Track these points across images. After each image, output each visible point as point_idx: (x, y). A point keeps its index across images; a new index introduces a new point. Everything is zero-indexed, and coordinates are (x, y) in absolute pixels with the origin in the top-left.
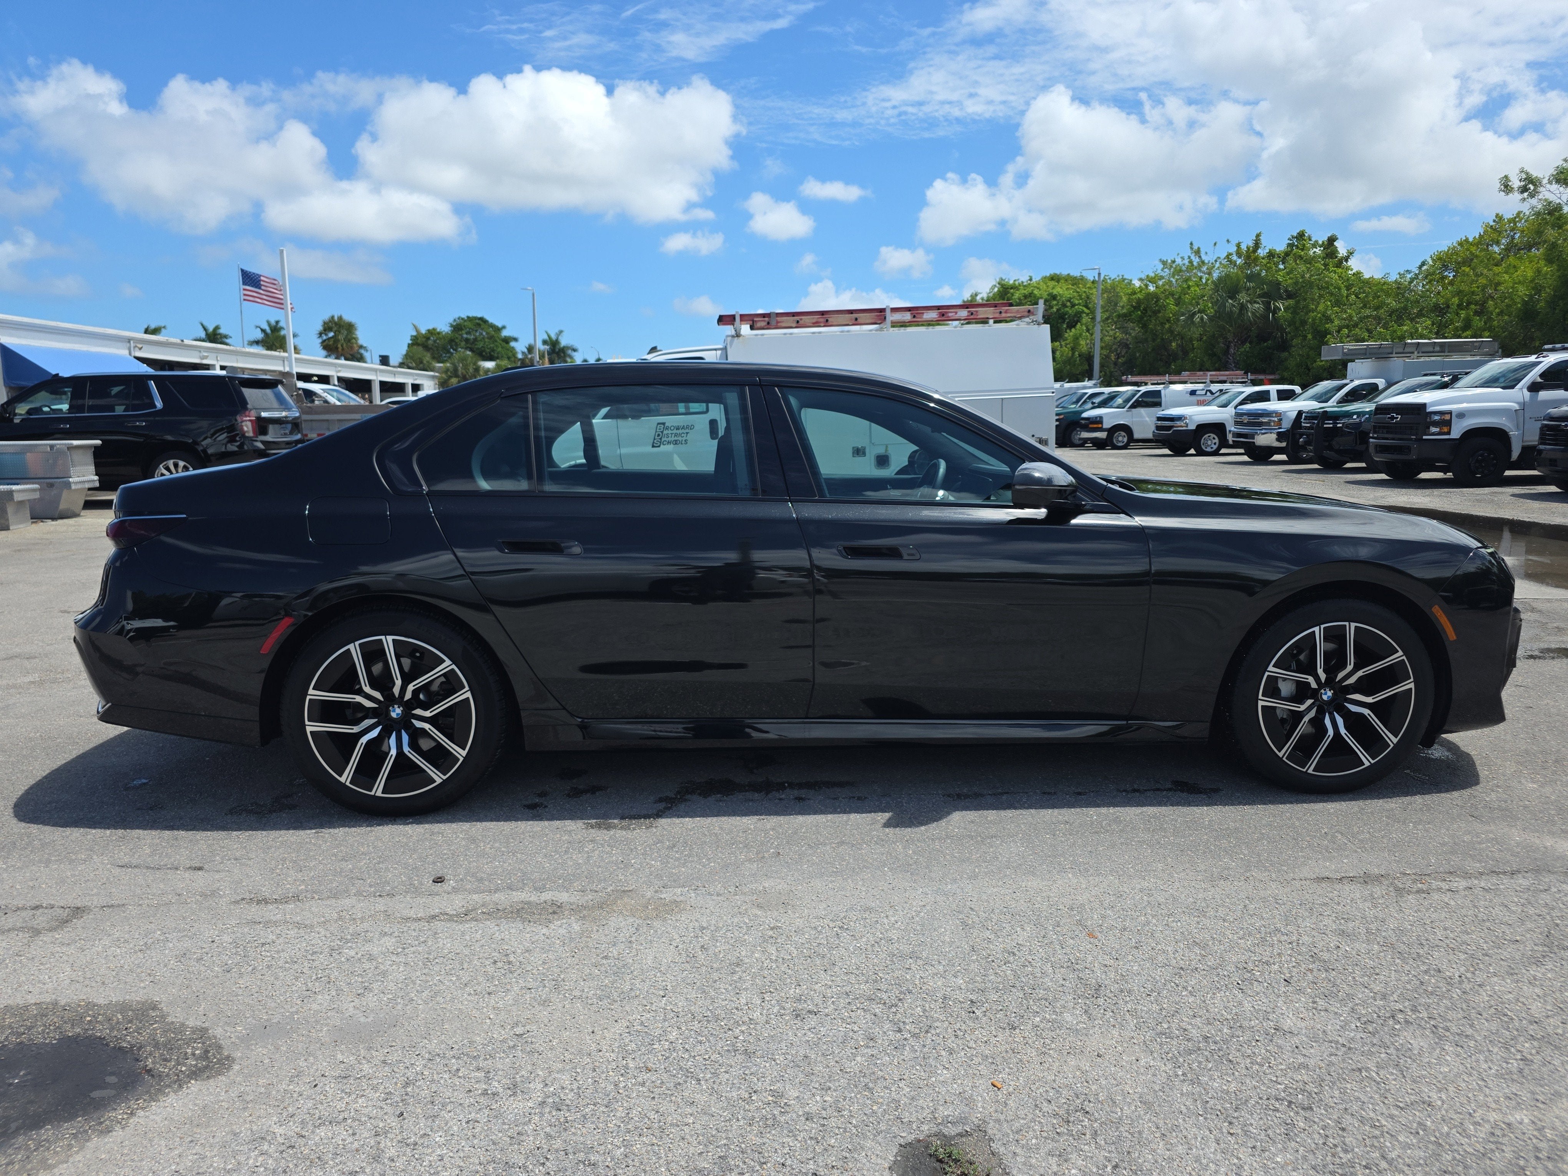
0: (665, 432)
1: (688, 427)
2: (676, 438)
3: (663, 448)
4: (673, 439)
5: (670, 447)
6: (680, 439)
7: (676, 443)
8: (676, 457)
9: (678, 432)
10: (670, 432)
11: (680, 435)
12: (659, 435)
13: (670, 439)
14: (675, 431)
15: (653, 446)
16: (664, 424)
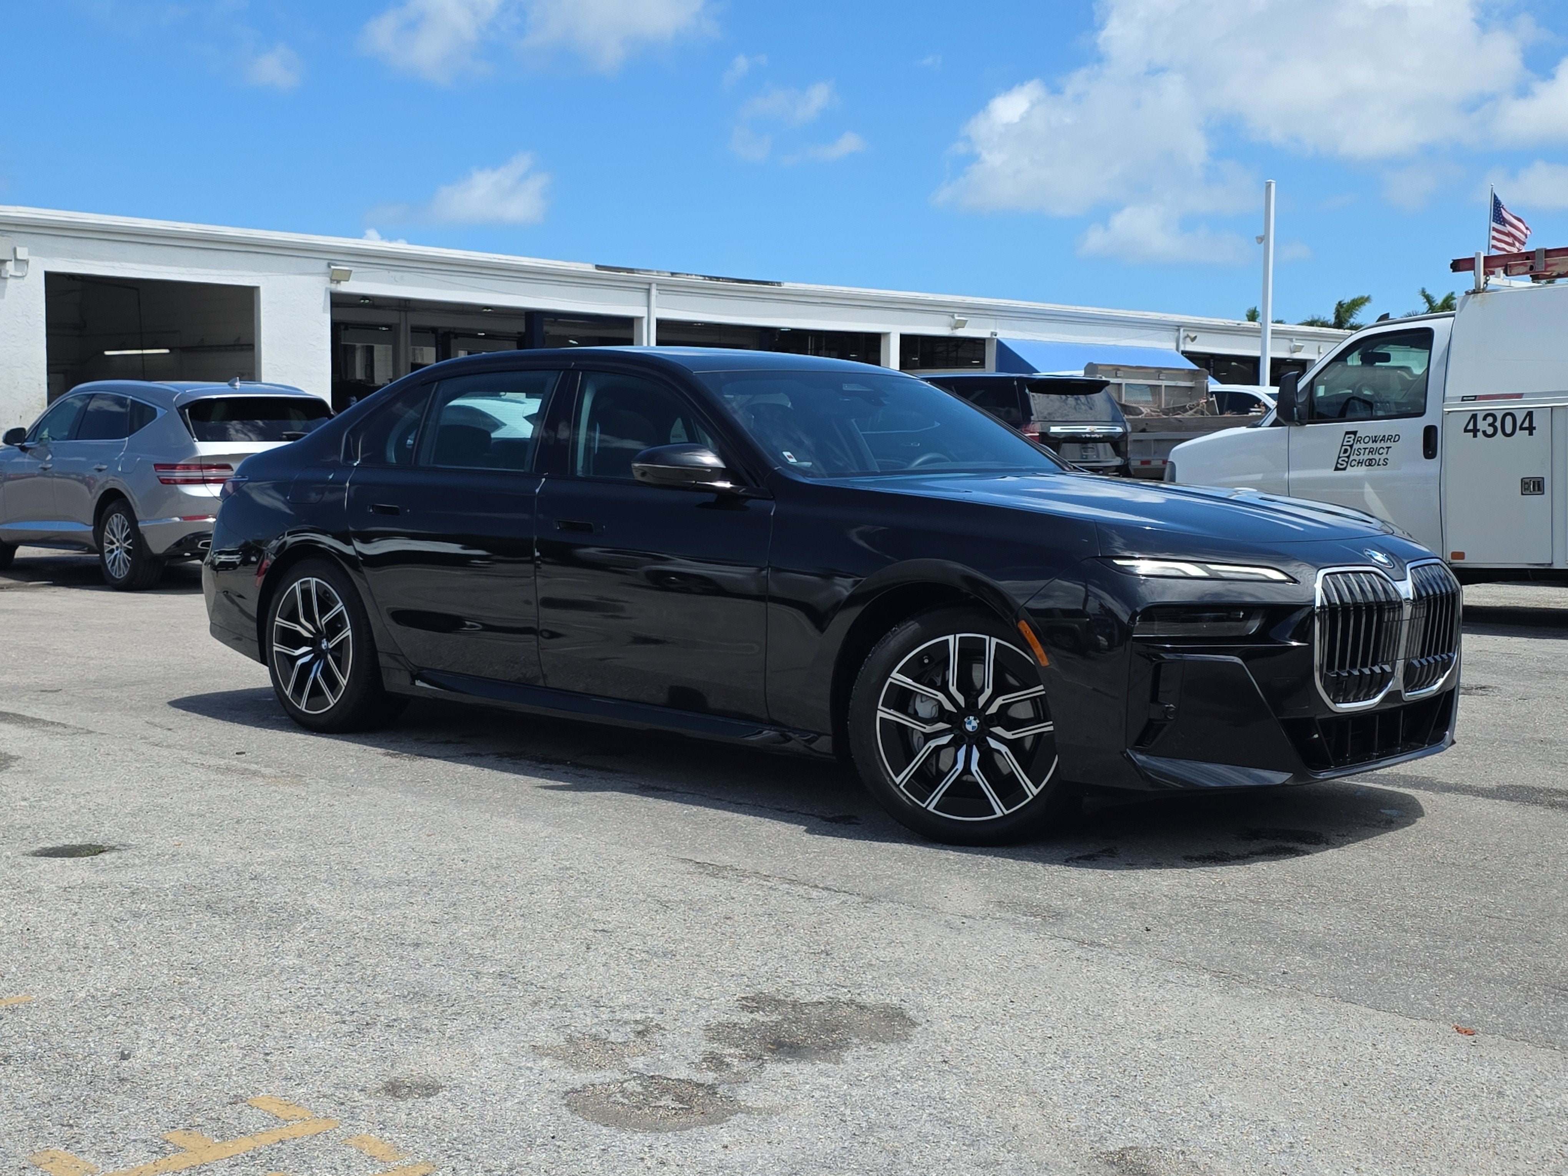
0: (1356, 446)
1: (1390, 438)
2: (1371, 457)
3: (1351, 472)
4: (1366, 457)
5: (1360, 471)
6: (1377, 457)
7: (1370, 463)
8: (1368, 489)
9: (1375, 445)
10: (1363, 445)
11: (1377, 451)
12: (1346, 451)
13: (1361, 457)
14: (1371, 445)
15: (1337, 469)
16: (1355, 433)
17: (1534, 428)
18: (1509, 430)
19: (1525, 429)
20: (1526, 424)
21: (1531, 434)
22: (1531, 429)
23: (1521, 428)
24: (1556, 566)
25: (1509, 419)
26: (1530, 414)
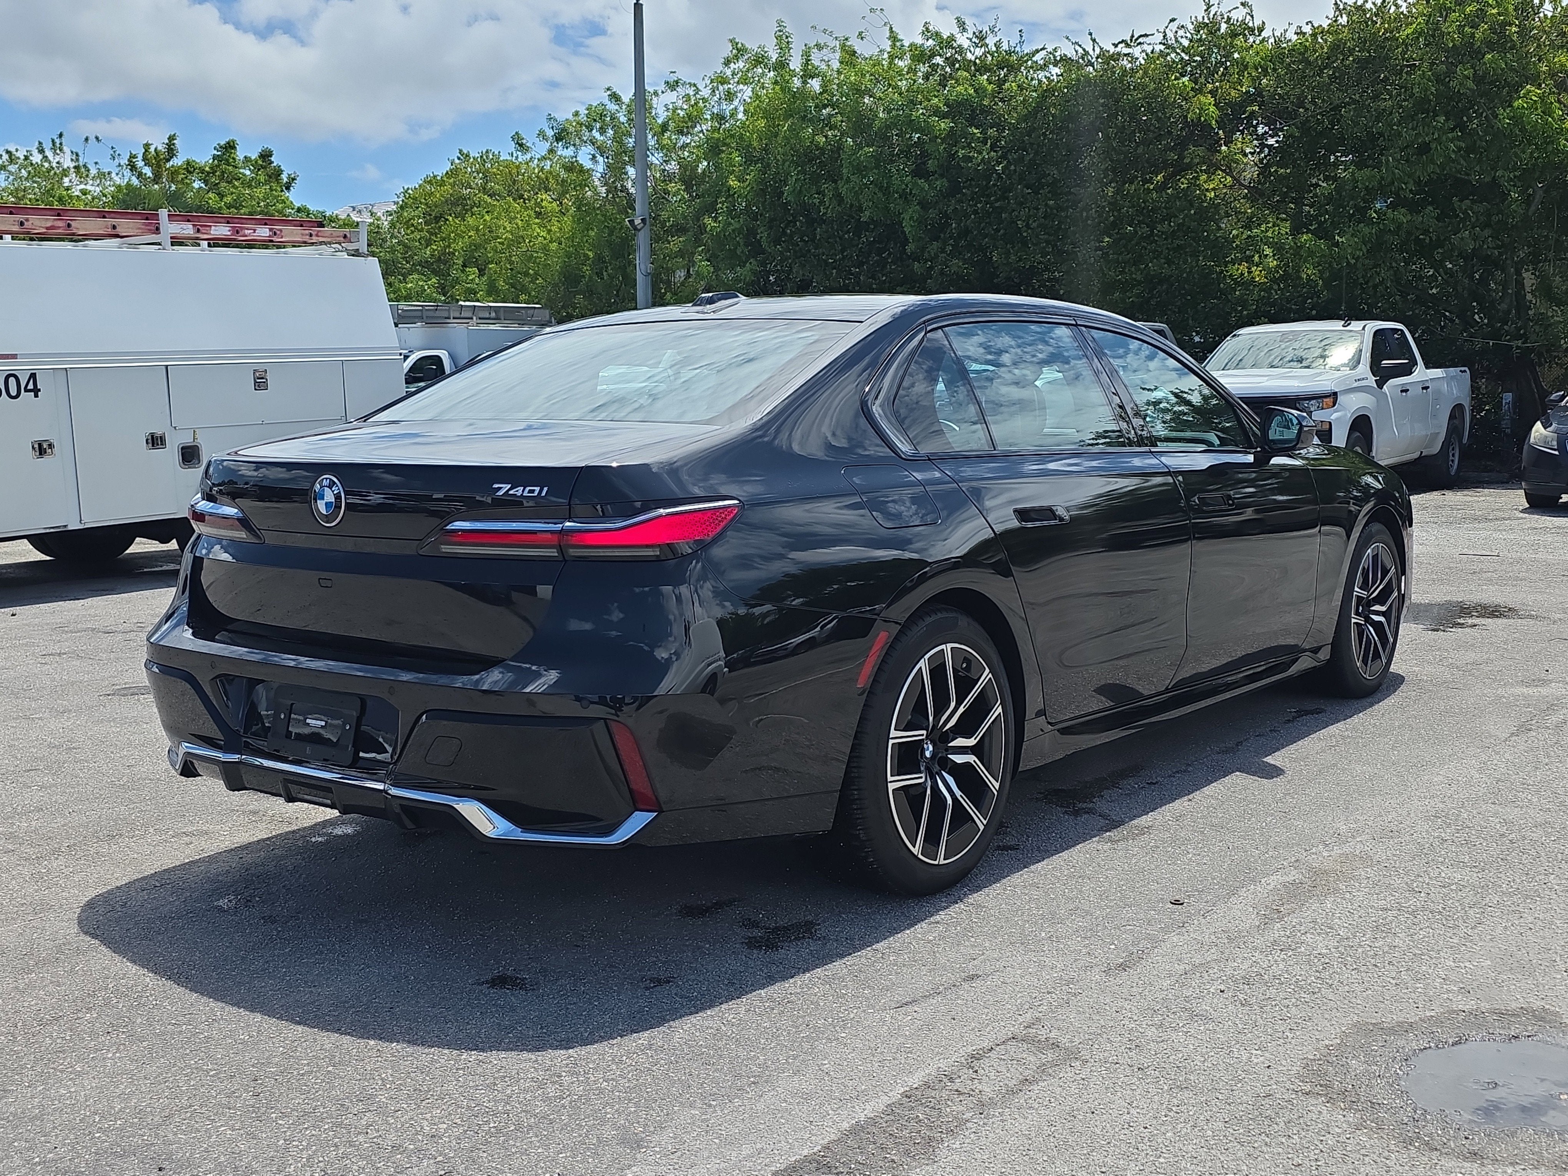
17: (39, 390)
18: (14, 392)
19: (30, 391)
20: (31, 386)
21: (36, 396)
22: (36, 391)
23: (26, 390)
24: (70, 528)
25: (12, 380)
26: (33, 376)
